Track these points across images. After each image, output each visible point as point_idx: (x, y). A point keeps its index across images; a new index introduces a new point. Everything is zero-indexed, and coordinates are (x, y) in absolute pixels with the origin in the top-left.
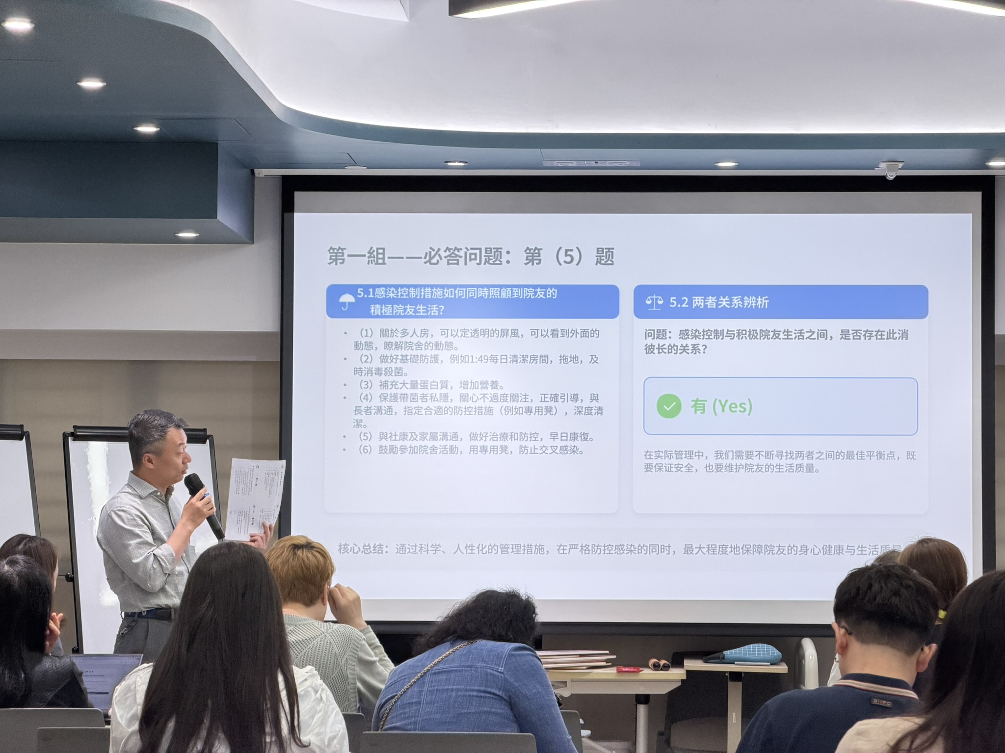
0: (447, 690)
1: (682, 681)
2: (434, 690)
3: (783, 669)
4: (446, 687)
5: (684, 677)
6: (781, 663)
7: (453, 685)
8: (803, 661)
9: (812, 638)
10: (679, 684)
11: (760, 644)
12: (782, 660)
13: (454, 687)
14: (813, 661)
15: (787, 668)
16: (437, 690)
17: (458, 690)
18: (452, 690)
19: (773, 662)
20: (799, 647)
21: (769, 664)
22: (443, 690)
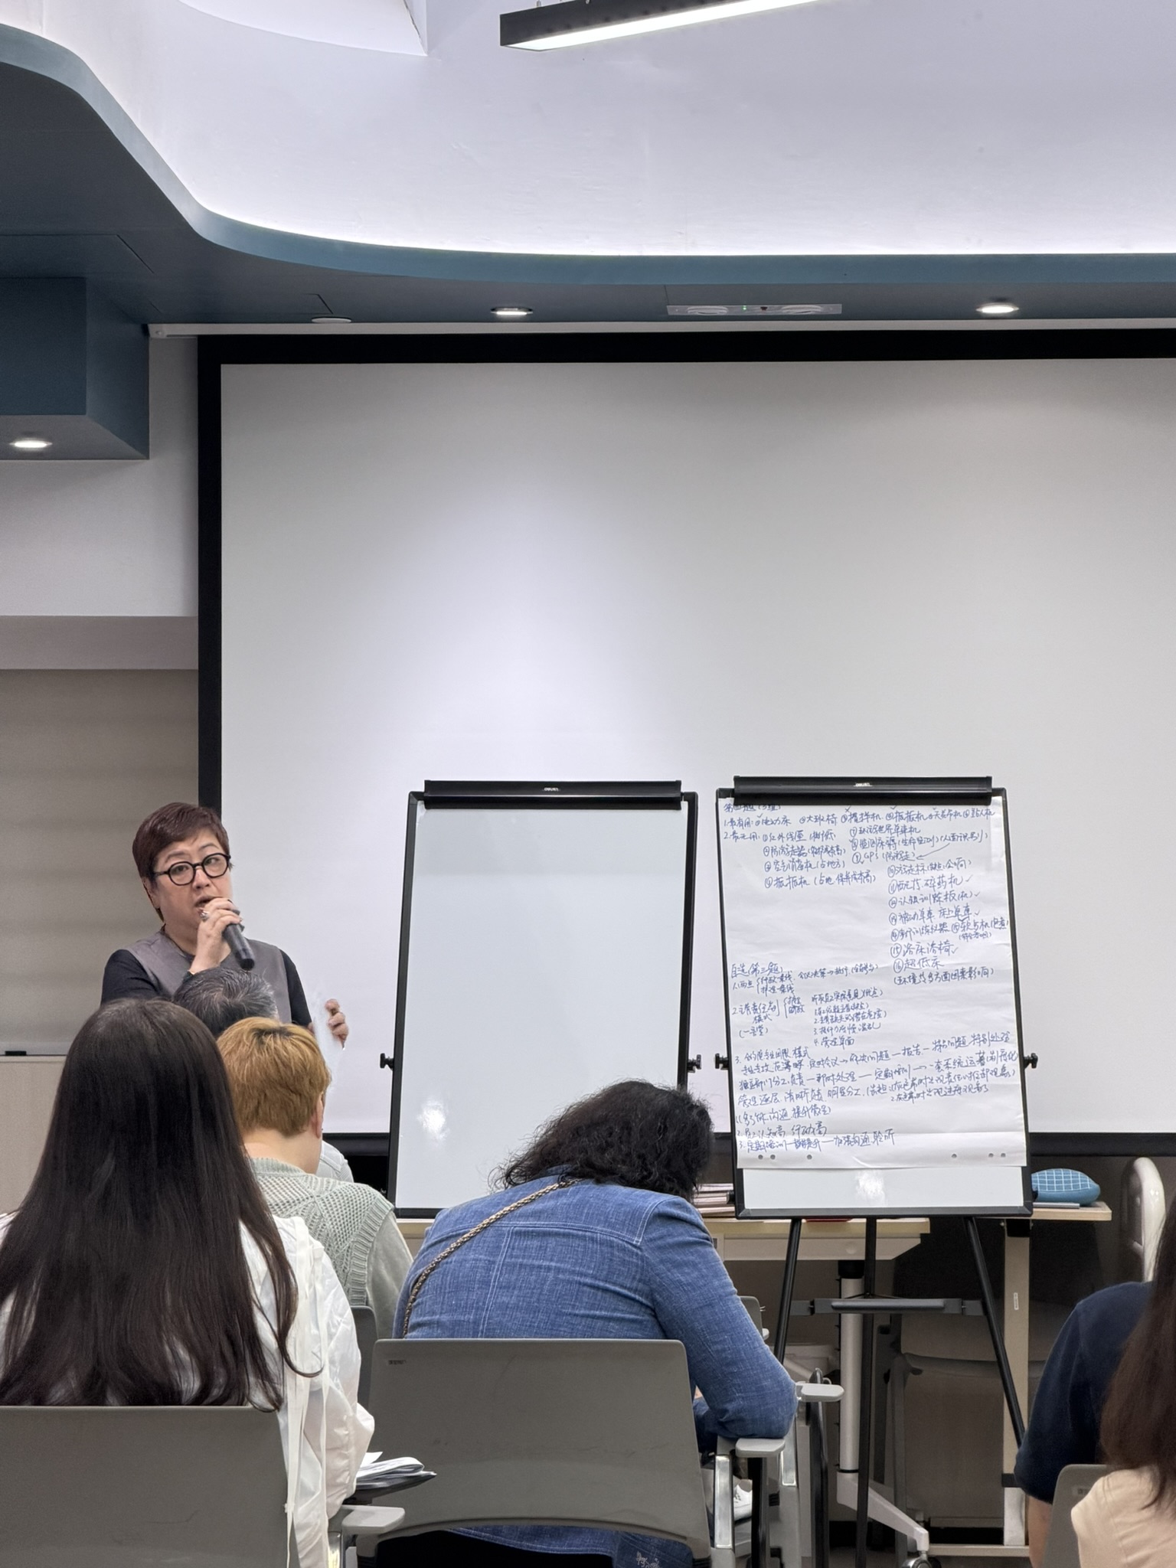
0: (540, 1267)
1: (923, 1236)
2: (515, 1265)
3: (1102, 1213)
4: (536, 1263)
5: (927, 1231)
6: (1098, 1203)
7: (552, 1260)
8: (1138, 1199)
9: (1154, 1158)
10: (918, 1241)
11: (1062, 1170)
12: (1100, 1198)
13: (553, 1264)
14: (1157, 1200)
15: (1110, 1211)
16: (521, 1265)
17: (558, 1270)
18: (549, 1269)
19: (1085, 1202)
20: (1130, 1172)
21: (1078, 1205)
22: (532, 1267)
